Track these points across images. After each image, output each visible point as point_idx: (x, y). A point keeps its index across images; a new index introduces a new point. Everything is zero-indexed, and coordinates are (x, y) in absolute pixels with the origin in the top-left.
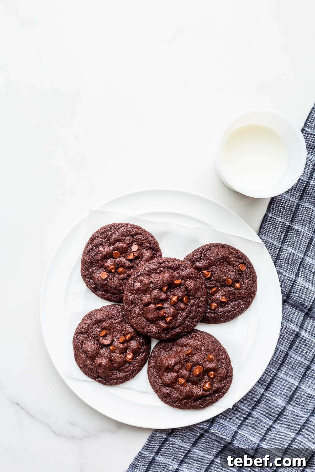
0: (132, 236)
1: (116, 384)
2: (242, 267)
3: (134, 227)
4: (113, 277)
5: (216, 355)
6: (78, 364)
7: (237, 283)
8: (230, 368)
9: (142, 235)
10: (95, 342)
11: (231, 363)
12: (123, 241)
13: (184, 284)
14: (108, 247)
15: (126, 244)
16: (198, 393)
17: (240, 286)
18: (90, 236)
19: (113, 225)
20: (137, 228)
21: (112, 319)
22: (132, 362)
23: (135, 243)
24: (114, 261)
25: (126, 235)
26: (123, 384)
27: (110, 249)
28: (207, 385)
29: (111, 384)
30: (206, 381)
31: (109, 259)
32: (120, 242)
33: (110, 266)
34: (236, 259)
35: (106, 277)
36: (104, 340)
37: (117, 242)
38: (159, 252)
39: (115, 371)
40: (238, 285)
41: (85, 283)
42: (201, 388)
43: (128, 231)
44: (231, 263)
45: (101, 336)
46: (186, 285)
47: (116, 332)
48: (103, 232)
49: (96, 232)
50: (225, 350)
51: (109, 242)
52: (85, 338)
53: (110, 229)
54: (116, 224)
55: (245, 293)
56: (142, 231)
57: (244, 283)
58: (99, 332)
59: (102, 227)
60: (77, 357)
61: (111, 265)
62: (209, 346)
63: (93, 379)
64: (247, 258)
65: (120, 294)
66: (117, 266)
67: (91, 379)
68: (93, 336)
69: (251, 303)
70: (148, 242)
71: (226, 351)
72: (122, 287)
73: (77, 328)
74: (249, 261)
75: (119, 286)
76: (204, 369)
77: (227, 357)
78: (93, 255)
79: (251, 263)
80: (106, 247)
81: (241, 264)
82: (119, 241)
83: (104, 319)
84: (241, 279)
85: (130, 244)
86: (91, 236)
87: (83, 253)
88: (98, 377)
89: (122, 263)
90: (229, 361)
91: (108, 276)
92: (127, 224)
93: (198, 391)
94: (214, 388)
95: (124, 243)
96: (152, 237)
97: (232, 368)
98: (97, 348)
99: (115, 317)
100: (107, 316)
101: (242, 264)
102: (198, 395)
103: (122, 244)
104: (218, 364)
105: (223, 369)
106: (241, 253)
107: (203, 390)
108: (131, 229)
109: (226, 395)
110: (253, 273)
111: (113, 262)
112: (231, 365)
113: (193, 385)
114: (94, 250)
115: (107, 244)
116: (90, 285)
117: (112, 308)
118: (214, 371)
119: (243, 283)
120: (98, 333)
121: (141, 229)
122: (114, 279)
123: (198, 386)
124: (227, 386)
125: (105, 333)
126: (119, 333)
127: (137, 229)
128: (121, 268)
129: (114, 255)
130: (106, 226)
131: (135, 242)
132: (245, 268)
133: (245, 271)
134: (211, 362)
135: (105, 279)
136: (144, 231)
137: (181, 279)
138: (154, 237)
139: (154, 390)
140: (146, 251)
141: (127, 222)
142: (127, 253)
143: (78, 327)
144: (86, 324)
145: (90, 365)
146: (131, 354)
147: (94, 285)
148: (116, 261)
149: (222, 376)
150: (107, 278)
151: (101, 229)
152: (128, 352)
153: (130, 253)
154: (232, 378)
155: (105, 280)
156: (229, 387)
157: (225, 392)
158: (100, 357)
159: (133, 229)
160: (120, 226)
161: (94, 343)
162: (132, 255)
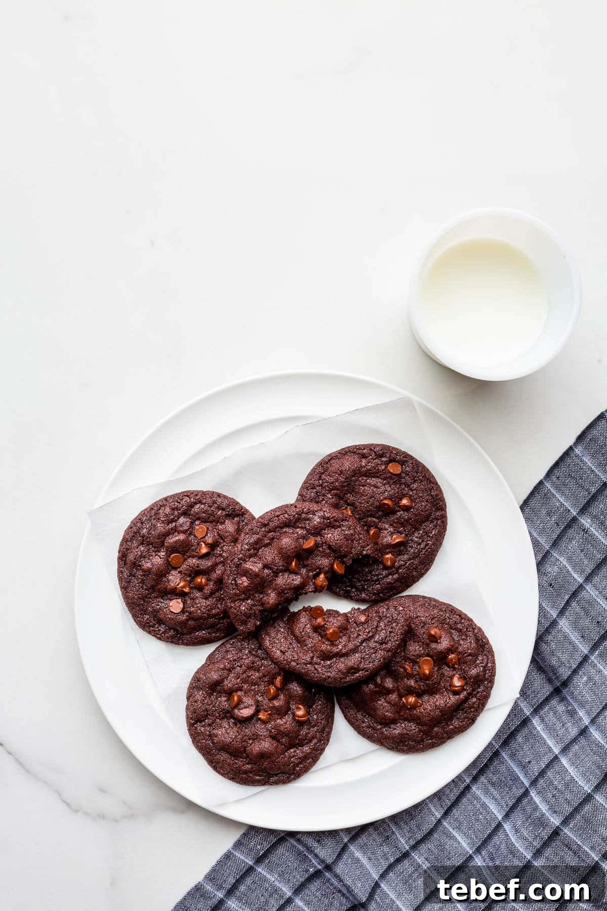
0: (185, 514)
1: (306, 770)
2: (394, 469)
3: (178, 497)
4: (192, 600)
5: (440, 624)
6: (223, 775)
7: (401, 499)
8: (476, 631)
9: (200, 502)
10: (229, 722)
11: (472, 621)
12: (176, 531)
13: (323, 543)
14: (156, 556)
15: (183, 533)
16: (448, 705)
17: (410, 501)
18: (116, 555)
19: (143, 513)
20: (185, 496)
21: (235, 668)
22: (309, 718)
23: (197, 523)
24: (179, 572)
25: (173, 518)
26: (318, 762)
27: (161, 558)
28: (457, 682)
29: (299, 776)
30: (449, 677)
31: (169, 573)
32: (171, 536)
33: (178, 585)
34: (375, 461)
35: (181, 606)
36: (241, 711)
37: (165, 539)
38: (245, 514)
39: (292, 750)
40: (405, 502)
41: (154, 636)
42: (447, 693)
43: (173, 509)
44: (371, 473)
45: (232, 707)
46: (326, 543)
47: (255, 686)
48: (133, 536)
49: (121, 542)
50: (451, 605)
51: (153, 547)
52: (210, 725)
53: (142, 523)
54: (146, 510)
55: (425, 507)
56: (196, 495)
57: (414, 492)
58: (226, 703)
59: (128, 528)
60: (215, 765)
61: (177, 583)
62: (420, 616)
63: (264, 785)
64: (393, 448)
65: (221, 621)
66: (188, 579)
67: (259, 787)
68: (220, 715)
69: (445, 517)
70: (219, 508)
71: (453, 607)
72: (218, 608)
73: (187, 718)
74: (399, 452)
75: (211, 609)
76: (433, 660)
77: (460, 616)
78: (138, 584)
79: (404, 453)
80: (151, 558)
81: (388, 464)
82: (168, 535)
83: (220, 676)
84: (403, 489)
85: (189, 529)
86: (118, 554)
87: (121, 590)
88: (270, 776)
89: (193, 569)
90: (468, 620)
91: (184, 603)
92: (166, 499)
93: (446, 700)
94: (470, 679)
95: (178, 533)
96: (219, 495)
97: (480, 629)
98: (238, 732)
99: (238, 663)
100: (223, 669)
101: (391, 464)
102: (449, 707)
103: (176, 536)
104: (451, 636)
105: (467, 640)
106: (378, 445)
107: (454, 695)
108: (176, 503)
109: (497, 679)
110: (418, 467)
111: (179, 575)
112: (475, 625)
113: (432, 695)
114: (135, 574)
115: (151, 551)
116: (163, 635)
117: (224, 649)
118: (452, 653)
119: (411, 493)
120: (226, 705)
121: (192, 493)
122: (197, 602)
123: (443, 693)
124: (489, 665)
125: (236, 698)
126: (260, 684)
127: (187, 498)
128: (197, 578)
129: (174, 563)
130: (132, 522)
131: (195, 521)
132: (399, 468)
133: (402, 472)
134: (439, 641)
135: (181, 611)
136: (199, 494)
137: (314, 537)
138: (223, 495)
139: (374, 742)
140: (223, 526)
141: (165, 496)
142: (193, 548)
143: (187, 715)
144: (196, 702)
145: (244, 765)
146: (300, 706)
147: (170, 630)
148: (182, 571)
149: (470, 653)
150: (184, 607)
151: (127, 532)
152: (293, 707)
153: (198, 544)
154: (491, 646)
155: (183, 611)
156: (494, 663)
157: (493, 675)
158: (252, 743)
159: (179, 503)
160: (156, 508)
161: (230, 725)
162: (203, 545)
